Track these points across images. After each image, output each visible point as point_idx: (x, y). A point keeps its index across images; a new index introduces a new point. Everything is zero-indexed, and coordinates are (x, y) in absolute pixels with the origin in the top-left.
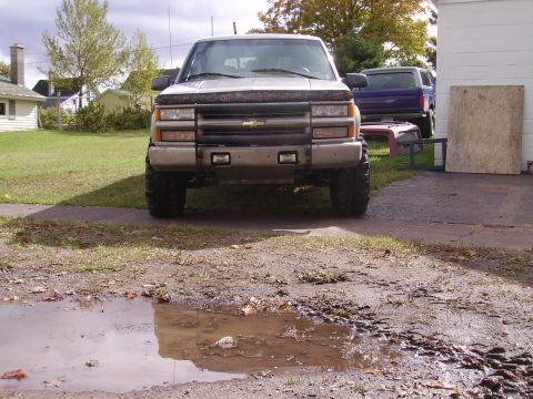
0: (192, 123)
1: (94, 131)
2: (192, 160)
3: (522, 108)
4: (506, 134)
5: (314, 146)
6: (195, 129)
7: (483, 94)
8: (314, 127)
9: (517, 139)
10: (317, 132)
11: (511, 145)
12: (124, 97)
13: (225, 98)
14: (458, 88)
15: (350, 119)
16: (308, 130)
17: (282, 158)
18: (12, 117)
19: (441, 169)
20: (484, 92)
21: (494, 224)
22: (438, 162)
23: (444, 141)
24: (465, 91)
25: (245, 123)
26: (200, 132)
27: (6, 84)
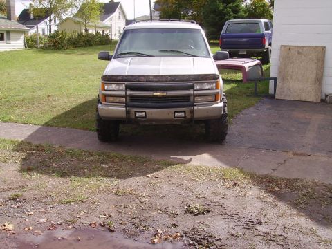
0: (124, 93)
1: (59, 49)
2: (124, 115)
3: (324, 61)
4: (313, 76)
5: (195, 108)
6: (125, 96)
7: (301, 51)
8: (195, 96)
9: (319, 80)
10: (198, 99)
11: (315, 84)
12: (78, 23)
13: (143, 79)
14: (285, 46)
15: (217, 91)
16: (192, 98)
17: (177, 114)
18: (8, 42)
19: (273, 97)
20: (301, 50)
21: (299, 152)
22: (271, 91)
23: (275, 79)
24: (289, 48)
25: (155, 94)
26: (128, 99)
27: (4, 20)
